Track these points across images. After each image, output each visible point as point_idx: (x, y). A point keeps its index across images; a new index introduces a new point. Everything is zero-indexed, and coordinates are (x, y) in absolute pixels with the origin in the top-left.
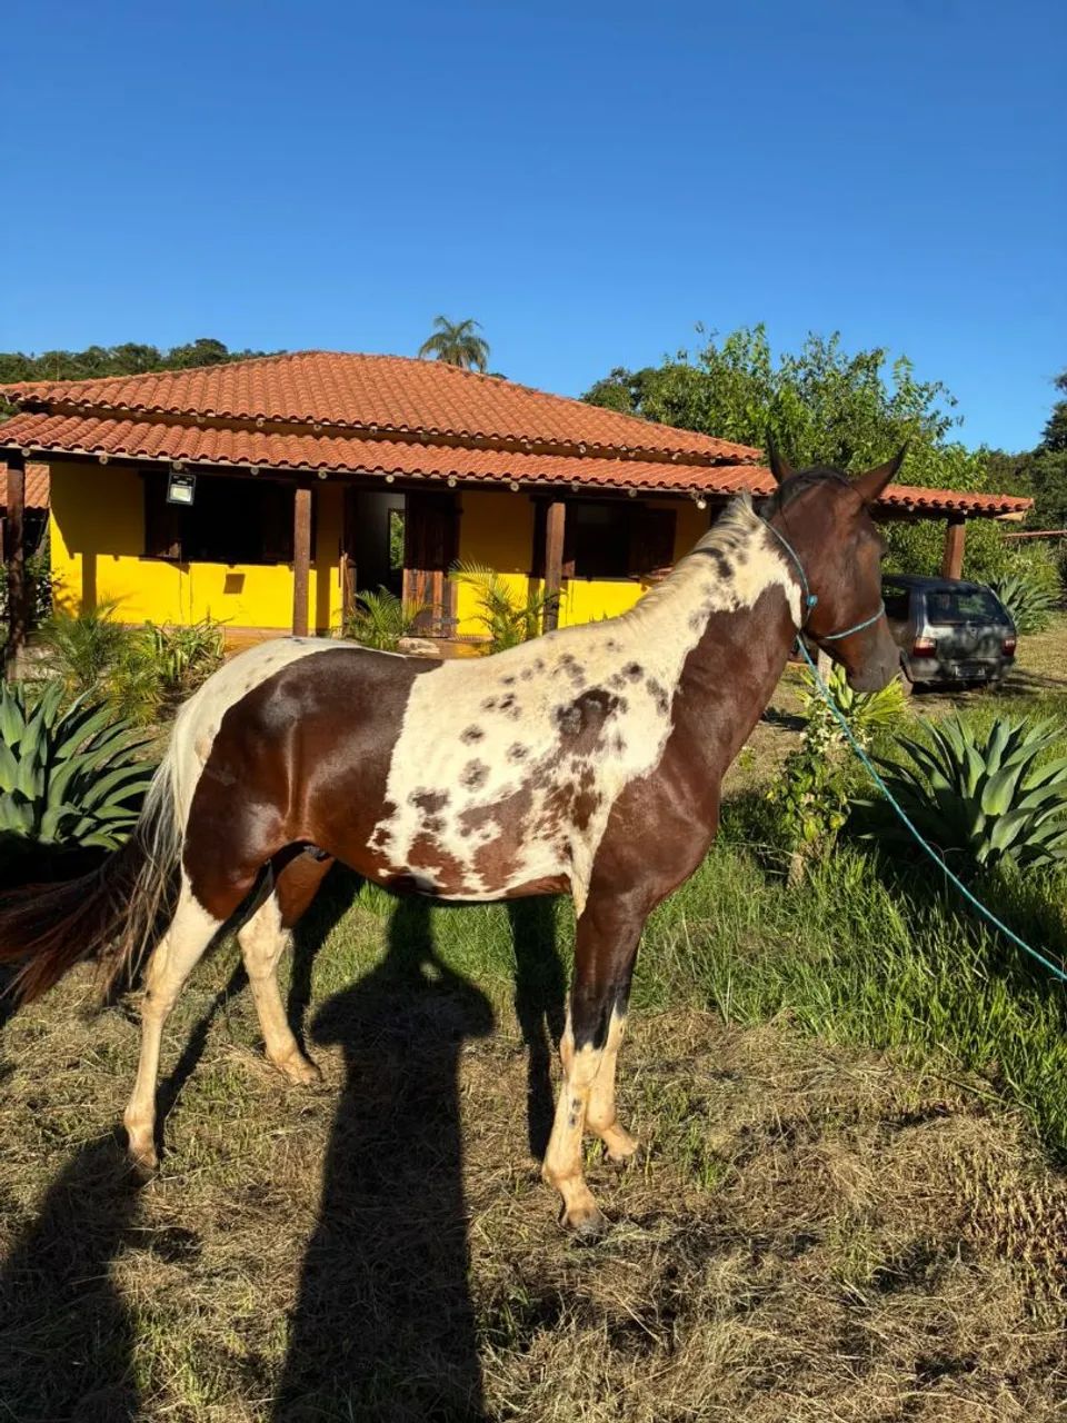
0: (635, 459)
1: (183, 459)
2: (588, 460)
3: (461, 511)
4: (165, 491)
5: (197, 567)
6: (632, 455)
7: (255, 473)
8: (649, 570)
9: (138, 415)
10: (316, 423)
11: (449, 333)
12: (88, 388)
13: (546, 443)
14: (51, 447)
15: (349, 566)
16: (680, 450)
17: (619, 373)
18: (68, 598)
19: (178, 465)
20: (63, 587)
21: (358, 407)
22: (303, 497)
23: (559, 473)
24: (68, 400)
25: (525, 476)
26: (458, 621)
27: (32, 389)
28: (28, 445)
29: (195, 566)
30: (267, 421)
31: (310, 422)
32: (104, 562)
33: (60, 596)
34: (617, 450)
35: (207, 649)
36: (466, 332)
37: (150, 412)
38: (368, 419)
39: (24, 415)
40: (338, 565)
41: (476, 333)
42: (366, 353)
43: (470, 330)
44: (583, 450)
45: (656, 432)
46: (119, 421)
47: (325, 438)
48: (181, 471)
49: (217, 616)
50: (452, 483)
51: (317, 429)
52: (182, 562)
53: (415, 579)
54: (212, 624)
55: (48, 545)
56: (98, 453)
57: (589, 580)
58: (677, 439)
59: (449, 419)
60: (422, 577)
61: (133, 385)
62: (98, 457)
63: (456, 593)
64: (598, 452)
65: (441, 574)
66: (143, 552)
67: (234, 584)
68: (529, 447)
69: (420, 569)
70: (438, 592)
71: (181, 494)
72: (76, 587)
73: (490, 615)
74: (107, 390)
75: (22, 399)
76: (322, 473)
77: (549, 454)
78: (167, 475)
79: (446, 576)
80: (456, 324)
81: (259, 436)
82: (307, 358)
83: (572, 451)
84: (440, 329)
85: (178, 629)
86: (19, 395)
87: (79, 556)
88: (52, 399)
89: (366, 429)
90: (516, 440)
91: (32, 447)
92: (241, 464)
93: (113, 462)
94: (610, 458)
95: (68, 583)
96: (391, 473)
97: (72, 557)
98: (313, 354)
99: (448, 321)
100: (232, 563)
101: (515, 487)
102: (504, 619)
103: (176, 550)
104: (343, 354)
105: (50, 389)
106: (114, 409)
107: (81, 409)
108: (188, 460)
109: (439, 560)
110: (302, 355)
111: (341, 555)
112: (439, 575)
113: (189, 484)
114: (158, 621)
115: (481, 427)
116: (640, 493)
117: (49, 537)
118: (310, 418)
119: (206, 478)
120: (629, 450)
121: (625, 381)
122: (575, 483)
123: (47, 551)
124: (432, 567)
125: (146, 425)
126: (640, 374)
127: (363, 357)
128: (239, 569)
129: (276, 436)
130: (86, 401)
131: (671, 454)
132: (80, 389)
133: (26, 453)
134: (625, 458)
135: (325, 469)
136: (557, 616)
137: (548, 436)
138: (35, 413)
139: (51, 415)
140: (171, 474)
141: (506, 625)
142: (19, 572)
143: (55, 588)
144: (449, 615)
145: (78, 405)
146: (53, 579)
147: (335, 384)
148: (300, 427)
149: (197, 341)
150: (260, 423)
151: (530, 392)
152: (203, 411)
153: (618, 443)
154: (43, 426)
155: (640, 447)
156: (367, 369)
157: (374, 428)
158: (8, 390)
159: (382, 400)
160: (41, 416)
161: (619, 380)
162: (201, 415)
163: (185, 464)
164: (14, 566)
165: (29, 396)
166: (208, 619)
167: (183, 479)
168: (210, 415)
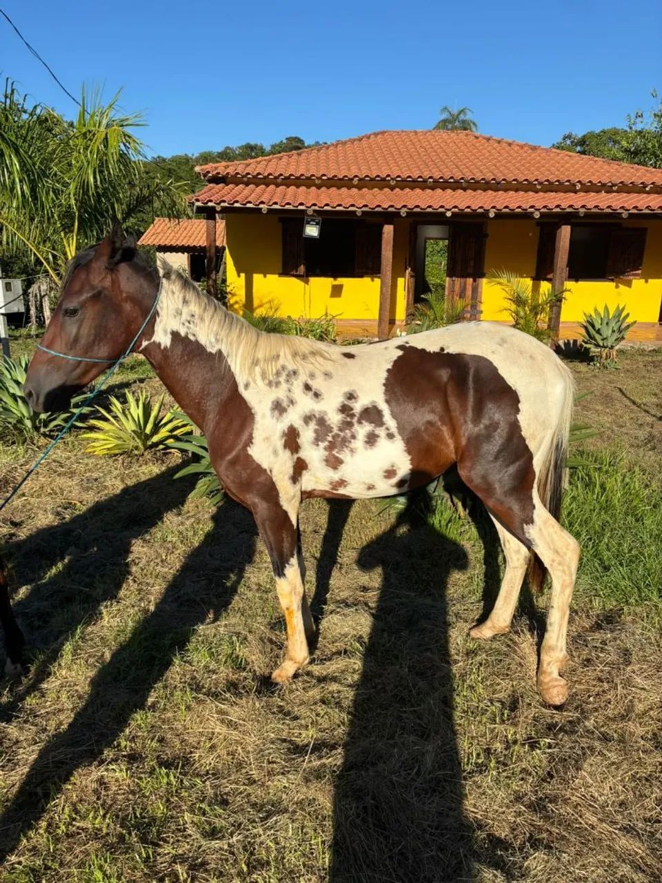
0: (617, 192)
1: (313, 208)
2: (582, 194)
3: (486, 236)
4: (302, 229)
5: (314, 280)
6: (615, 188)
7: (359, 214)
8: (623, 273)
9: (279, 180)
10: (392, 179)
11: (451, 118)
12: (248, 165)
13: (551, 183)
14: (233, 204)
15: (412, 276)
16: (653, 183)
17: (569, 137)
18: (236, 302)
19: (310, 212)
20: (233, 295)
21: (418, 167)
22: (388, 230)
23: (571, 203)
24: (238, 173)
25: (545, 207)
26: (481, 312)
27: (216, 168)
28: (219, 204)
29: (313, 280)
30: (360, 180)
31: (389, 178)
32: (257, 278)
33: (232, 301)
34: (604, 185)
35: (326, 334)
36: (462, 117)
37: (286, 178)
38: (426, 174)
39: (212, 185)
40: (404, 276)
41: (469, 116)
42: (418, 130)
43: (465, 114)
44: (578, 187)
45: (632, 170)
46: (267, 186)
47: (397, 189)
48: (312, 216)
49: (332, 312)
50: (492, 215)
51: (393, 183)
52: (305, 277)
53: (454, 284)
54: (329, 318)
55: (225, 268)
56: (261, 206)
57: (577, 281)
58: (649, 175)
59: (481, 171)
60: (458, 282)
61: (274, 161)
62: (261, 209)
63: (481, 292)
64: (590, 188)
65: (471, 280)
66: (281, 272)
67: (337, 291)
68: (539, 187)
69: (457, 277)
70: (469, 293)
71: (312, 231)
72: (241, 294)
73: (513, 307)
74: (259, 166)
75: (210, 175)
76: (403, 212)
77: (552, 191)
78: (304, 218)
79: (475, 281)
80: (455, 112)
81: (354, 190)
82: (380, 136)
83: (571, 188)
84: (445, 116)
85: (308, 321)
86: (209, 172)
87: (243, 275)
88: (228, 173)
89: (425, 181)
90: (530, 183)
91: (222, 204)
92: (351, 209)
93: (270, 211)
94: (598, 192)
95: (237, 293)
96: (449, 210)
97: (239, 276)
98: (383, 133)
99: (450, 110)
100: (335, 277)
101: (537, 215)
102: (524, 310)
103: (302, 269)
104: (403, 131)
105: (227, 167)
106: (265, 177)
107: (245, 179)
108: (316, 208)
109: (471, 271)
110: (376, 134)
111: (406, 269)
112: (470, 280)
113: (317, 224)
114: (295, 316)
115: (504, 175)
116: (631, 215)
117: (225, 263)
118: (388, 176)
119: (328, 219)
120: (614, 185)
121: (572, 142)
122: (583, 210)
123: (225, 272)
124: (464, 275)
125: (284, 187)
126: (584, 136)
127: (416, 133)
128: (340, 281)
129: (365, 190)
130: (248, 174)
131: (645, 186)
132: (243, 166)
133: (218, 208)
134: (609, 191)
135: (405, 209)
136: (560, 307)
137: (553, 178)
138: (217, 184)
139: (227, 185)
140: (306, 218)
141: (525, 313)
142: (213, 286)
143: (229, 296)
144: (476, 309)
145: (243, 177)
146: (228, 290)
147: (400, 153)
148: (380, 183)
149: (287, 139)
150: (356, 181)
151: (534, 148)
152: (319, 175)
153: (605, 180)
154: (224, 191)
155: (622, 182)
156: (419, 141)
157: (431, 180)
158: (202, 170)
159: (432, 161)
160: (221, 185)
161: (568, 142)
162: (318, 178)
163: (315, 211)
164: (211, 282)
165: (215, 173)
166: (326, 315)
167: (313, 220)
168: (324, 178)
